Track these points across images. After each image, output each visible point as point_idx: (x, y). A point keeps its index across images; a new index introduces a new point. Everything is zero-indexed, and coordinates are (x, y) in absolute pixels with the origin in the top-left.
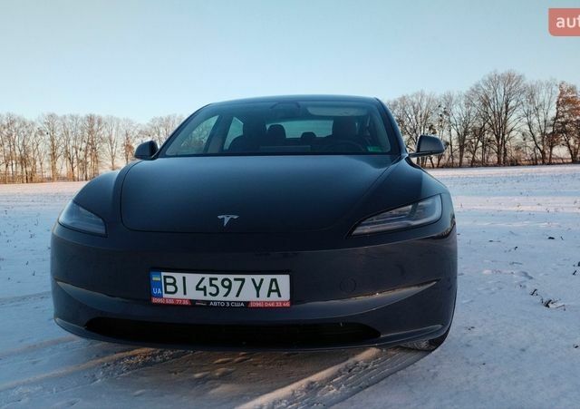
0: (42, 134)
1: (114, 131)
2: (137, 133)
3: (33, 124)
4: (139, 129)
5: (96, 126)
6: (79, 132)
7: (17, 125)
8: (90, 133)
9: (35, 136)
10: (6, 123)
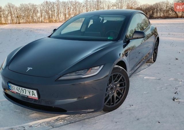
0: (84, 7)
1: (105, 5)
2: (111, 5)
3: (82, 3)
4: (112, 4)
5: (99, 4)
6: (94, 6)
7: (77, 4)
8: (97, 6)
9: (82, 7)
10: (74, 3)
